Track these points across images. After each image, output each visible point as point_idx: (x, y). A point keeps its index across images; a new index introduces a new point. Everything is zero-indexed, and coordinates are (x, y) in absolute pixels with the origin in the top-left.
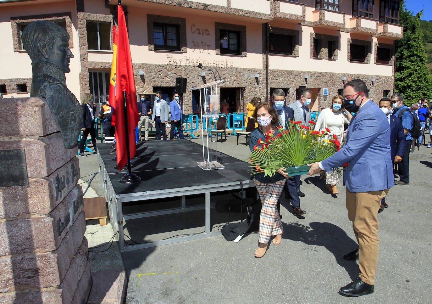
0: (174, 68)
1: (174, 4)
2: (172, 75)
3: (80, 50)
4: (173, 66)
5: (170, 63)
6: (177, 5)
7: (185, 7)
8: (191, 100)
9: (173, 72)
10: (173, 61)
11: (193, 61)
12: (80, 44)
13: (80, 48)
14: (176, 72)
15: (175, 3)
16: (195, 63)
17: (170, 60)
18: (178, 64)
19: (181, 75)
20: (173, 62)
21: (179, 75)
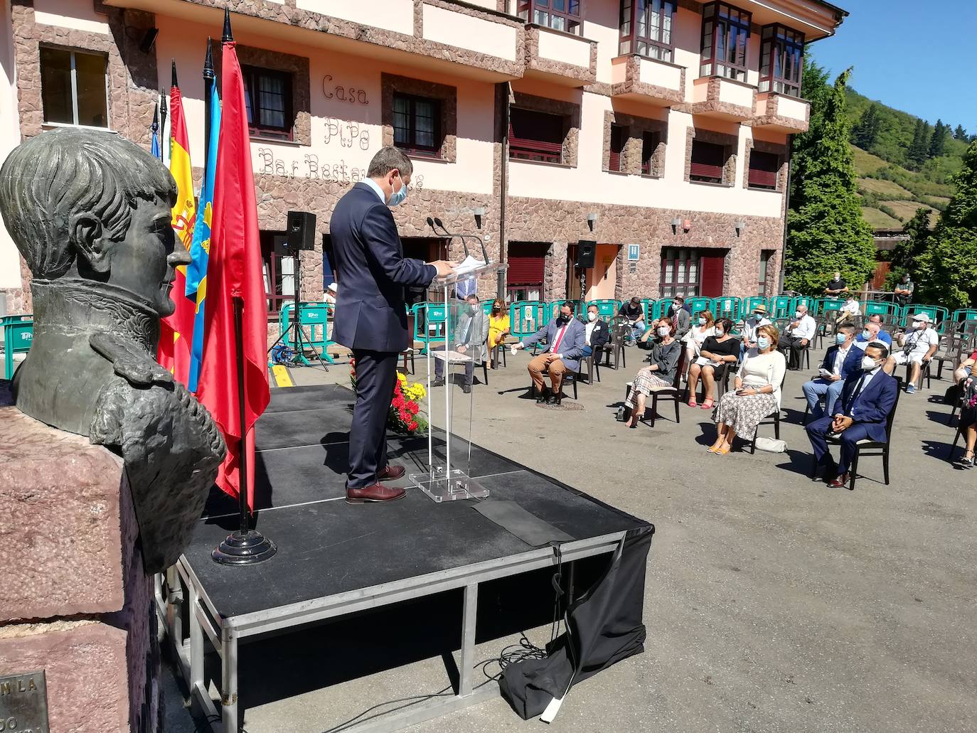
0: (277, 183)
1: (281, 20)
2: (272, 201)
3: (21, 122)
4: (274, 179)
5: (268, 169)
6: (289, 23)
7: (311, 28)
8: (322, 264)
9: (275, 193)
10: (274, 163)
11: (327, 167)
12: (20, 107)
13: (21, 117)
14: (282, 195)
15: (285, 17)
16: (331, 173)
17: (268, 163)
18: (288, 171)
19: (295, 201)
20: (275, 169)
21: (292, 201)
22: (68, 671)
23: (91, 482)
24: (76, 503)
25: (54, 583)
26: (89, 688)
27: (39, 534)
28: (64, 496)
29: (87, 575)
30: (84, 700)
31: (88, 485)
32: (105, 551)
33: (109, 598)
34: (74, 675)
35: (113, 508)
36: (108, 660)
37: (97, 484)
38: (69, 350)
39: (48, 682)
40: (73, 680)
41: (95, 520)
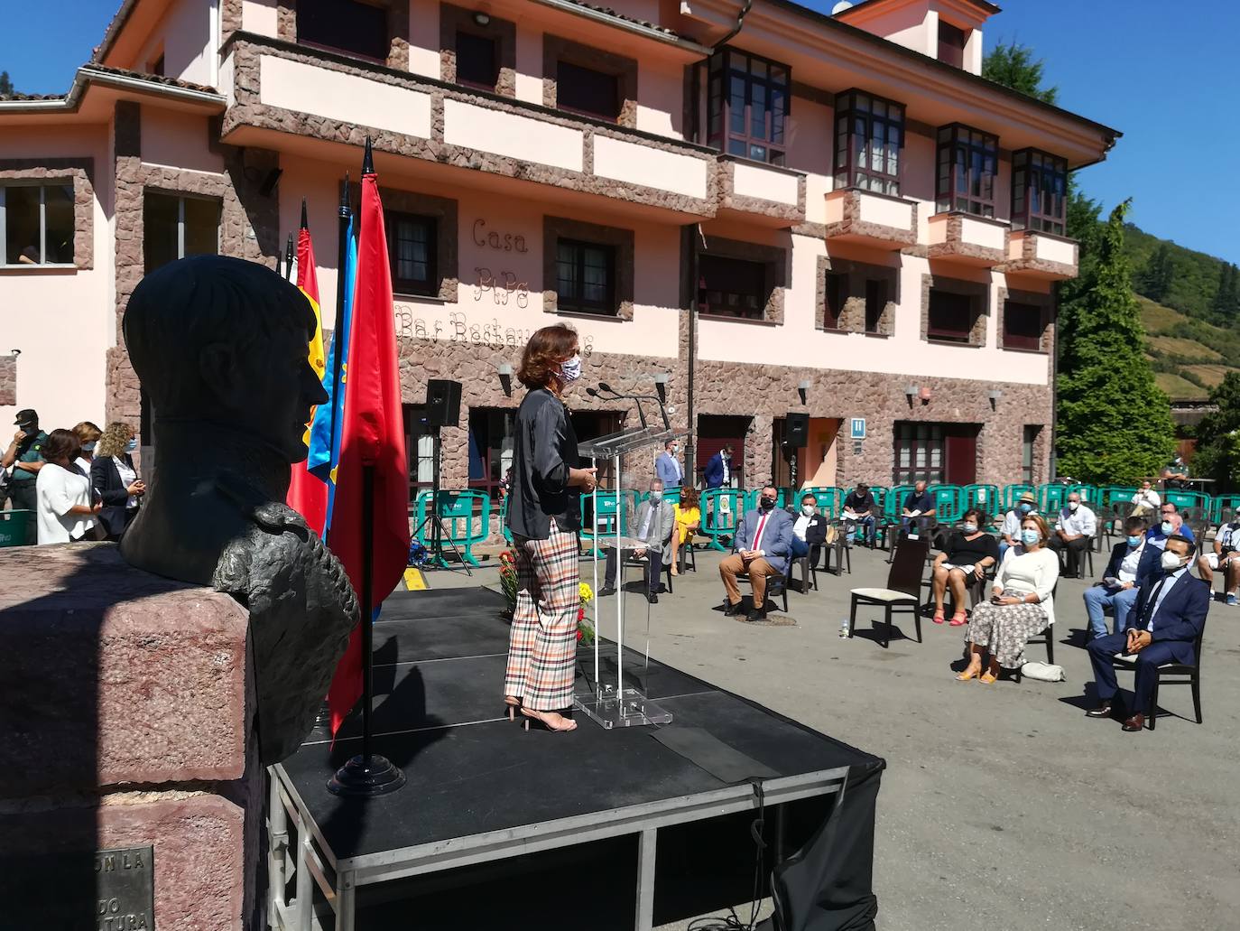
0: (416, 347)
1: (426, 157)
2: (409, 368)
3: (117, 278)
4: (413, 342)
5: (406, 330)
6: (435, 159)
7: (461, 165)
8: (467, 446)
9: (413, 358)
10: (413, 326)
11: (476, 328)
12: (117, 260)
13: (118, 273)
14: (422, 361)
15: (431, 154)
16: (482, 336)
17: (406, 324)
18: (431, 334)
19: (437, 369)
20: (414, 331)
21: (433, 369)
22: (178, 849)
23: (216, 628)
24: (199, 651)
25: (170, 742)
26: (200, 870)
27: (157, 684)
28: (186, 643)
29: (205, 734)
30: (195, 884)
31: (212, 631)
32: (227, 708)
33: (229, 763)
34: (185, 854)
35: (239, 659)
36: (224, 837)
37: (222, 631)
38: (193, 494)
39: (156, 860)
40: (182, 860)
41: (218, 671)
